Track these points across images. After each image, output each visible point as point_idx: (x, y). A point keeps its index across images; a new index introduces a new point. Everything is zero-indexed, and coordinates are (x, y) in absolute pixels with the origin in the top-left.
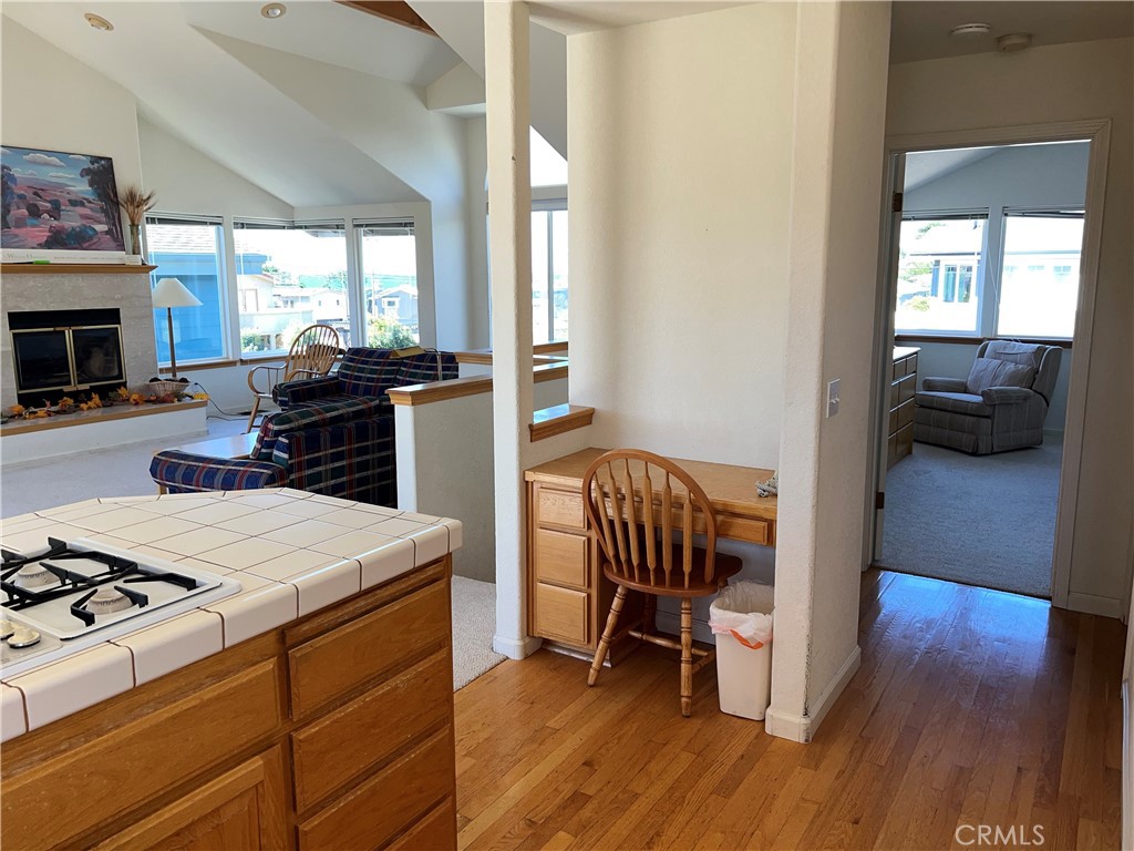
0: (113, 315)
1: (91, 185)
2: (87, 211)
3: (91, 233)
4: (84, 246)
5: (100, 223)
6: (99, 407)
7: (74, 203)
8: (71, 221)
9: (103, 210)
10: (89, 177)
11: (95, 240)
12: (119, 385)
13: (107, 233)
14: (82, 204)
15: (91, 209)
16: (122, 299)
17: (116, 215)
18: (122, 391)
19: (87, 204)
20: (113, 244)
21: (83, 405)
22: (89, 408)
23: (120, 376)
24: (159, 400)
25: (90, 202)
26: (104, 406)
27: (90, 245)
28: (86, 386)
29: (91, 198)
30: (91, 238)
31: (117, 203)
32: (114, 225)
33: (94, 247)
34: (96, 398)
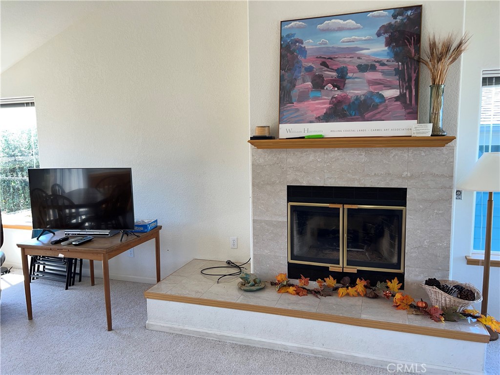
0: (399, 195)
1: (388, 44)
2: (377, 76)
3: (377, 100)
4: (367, 116)
5: (390, 87)
6: (359, 295)
7: (363, 68)
8: (357, 88)
9: (398, 72)
10: (387, 35)
11: (381, 108)
12: (391, 276)
13: (397, 99)
14: (372, 68)
15: (383, 73)
16: (412, 177)
17: (414, 76)
18: (394, 284)
19: (379, 67)
20: (403, 112)
21: (342, 291)
22: (348, 295)
23: (398, 266)
24: (424, 310)
25: (383, 64)
26: (366, 296)
27: (374, 115)
28: (353, 270)
29: (384, 58)
30: (376, 107)
31: (419, 61)
32: (409, 88)
33: (378, 116)
34: (360, 285)
